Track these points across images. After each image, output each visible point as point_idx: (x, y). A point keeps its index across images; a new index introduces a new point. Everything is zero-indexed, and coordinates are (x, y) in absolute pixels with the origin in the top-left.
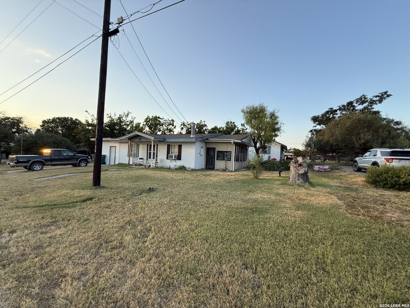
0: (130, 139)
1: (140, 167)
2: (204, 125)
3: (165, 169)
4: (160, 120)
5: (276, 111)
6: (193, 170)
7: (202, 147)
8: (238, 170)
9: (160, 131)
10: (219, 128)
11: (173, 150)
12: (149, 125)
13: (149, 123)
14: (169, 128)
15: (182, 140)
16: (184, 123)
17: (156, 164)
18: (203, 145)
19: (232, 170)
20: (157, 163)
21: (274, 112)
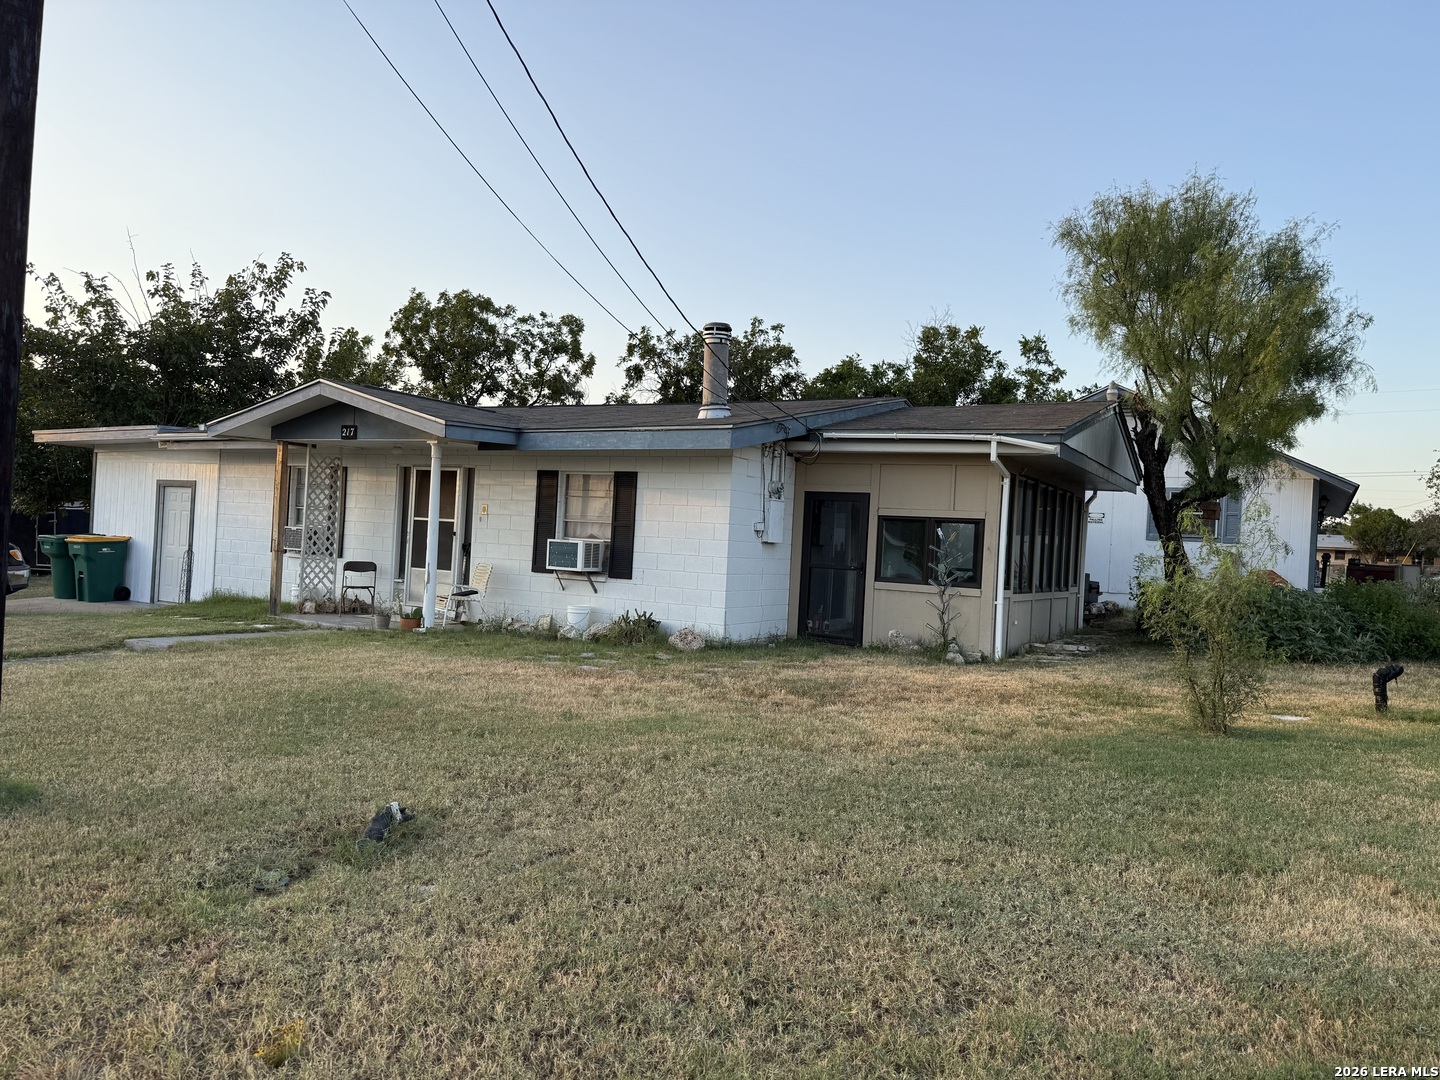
0: (285, 428)
1: (351, 623)
2: (772, 349)
3: (521, 636)
4: (492, 319)
5: (1304, 236)
6: (714, 649)
7: (777, 493)
8: (1031, 650)
9: (491, 390)
10: (870, 369)
11: (576, 505)
12: (423, 349)
13: (420, 342)
14: (552, 372)
15: (638, 440)
16: (646, 339)
17: (459, 604)
18: (783, 473)
19: (987, 653)
20: (465, 594)
21: (1293, 239)
